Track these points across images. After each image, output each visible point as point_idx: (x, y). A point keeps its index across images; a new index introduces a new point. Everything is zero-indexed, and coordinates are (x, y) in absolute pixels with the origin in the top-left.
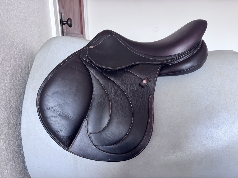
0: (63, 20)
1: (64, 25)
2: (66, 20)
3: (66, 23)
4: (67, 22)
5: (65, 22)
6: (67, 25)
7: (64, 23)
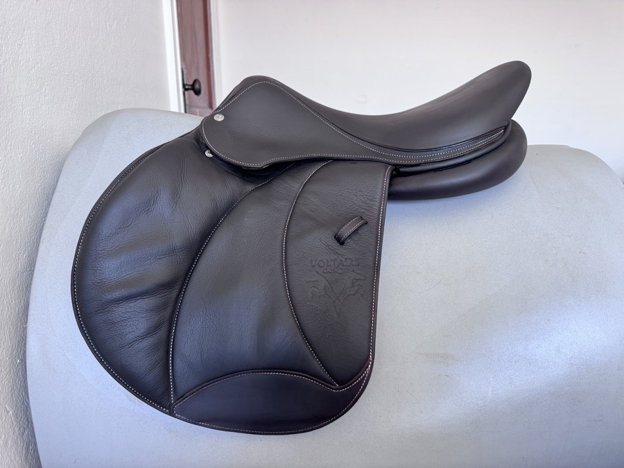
0: (185, 83)
1: (186, 92)
2: (191, 83)
3: (190, 87)
4: (193, 85)
5: (188, 85)
6: (192, 92)
7: (187, 87)
